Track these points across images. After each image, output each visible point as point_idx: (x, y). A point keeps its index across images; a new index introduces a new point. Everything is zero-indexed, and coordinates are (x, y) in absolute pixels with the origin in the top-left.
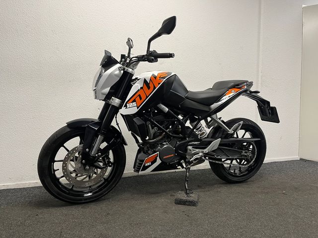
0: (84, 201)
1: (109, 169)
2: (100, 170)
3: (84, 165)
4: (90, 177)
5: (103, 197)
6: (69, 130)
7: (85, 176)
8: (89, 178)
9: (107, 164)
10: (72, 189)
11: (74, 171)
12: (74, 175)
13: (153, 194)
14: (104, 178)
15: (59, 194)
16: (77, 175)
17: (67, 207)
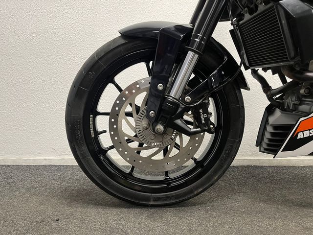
0: (152, 203)
1: (208, 138)
2: (188, 138)
3: (153, 122)
4: (166, 152)
5: (192, 200)
6: (123, 41)
7: (156, 149)
8: (165, 155)
9: (203, 125)
10: (131, 174)
11: (136, 136)
12: (134, 145)
13: (304, 206)
14: (195, 160)
15: (103, 180)
16: (141, 145)
17: (119, 210)
